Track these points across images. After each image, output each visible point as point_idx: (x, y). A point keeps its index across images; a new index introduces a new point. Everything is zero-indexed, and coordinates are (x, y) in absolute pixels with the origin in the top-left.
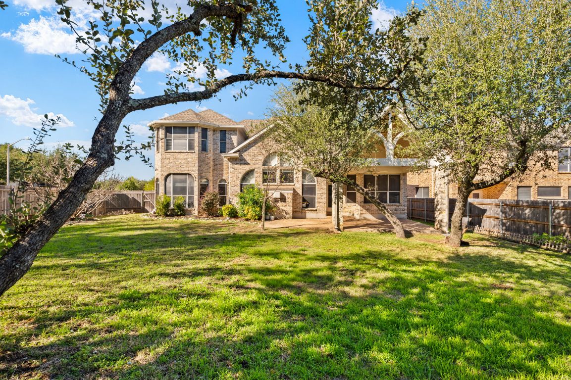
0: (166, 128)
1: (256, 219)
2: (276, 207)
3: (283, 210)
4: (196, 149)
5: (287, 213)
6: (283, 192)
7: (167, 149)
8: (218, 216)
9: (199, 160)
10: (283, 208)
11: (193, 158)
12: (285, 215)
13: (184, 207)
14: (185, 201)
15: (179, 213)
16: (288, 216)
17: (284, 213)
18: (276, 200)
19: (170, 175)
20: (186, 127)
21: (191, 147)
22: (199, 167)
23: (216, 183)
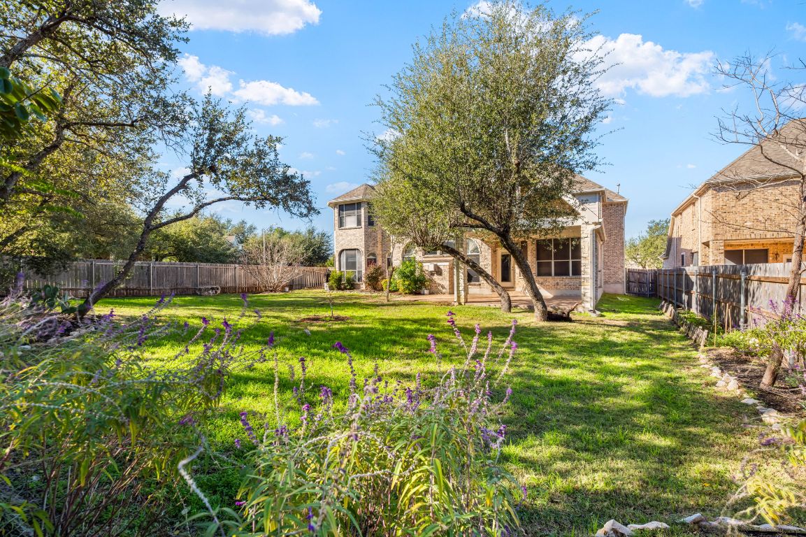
0: (340, 206)
1: (406, 293)
2: (431, 280)
3: (439, 284)
4: (363, 224)
5: (443, 287)
6: (439, 264)
7: (341, 227)
8: (379, 291)
9: (365, 235)
10: (440, 282)
11: (361, 233)
12: (441, 289)
13: (354, 281)
14: (355, 276)
15: (348, 287)
16: (444, 291)
17: (440, 288)
18: (432, 274)
19: (342, 251)
20: (354, 204)
21: (359, 223)
22: (366, 241)
23: (385, 257)
